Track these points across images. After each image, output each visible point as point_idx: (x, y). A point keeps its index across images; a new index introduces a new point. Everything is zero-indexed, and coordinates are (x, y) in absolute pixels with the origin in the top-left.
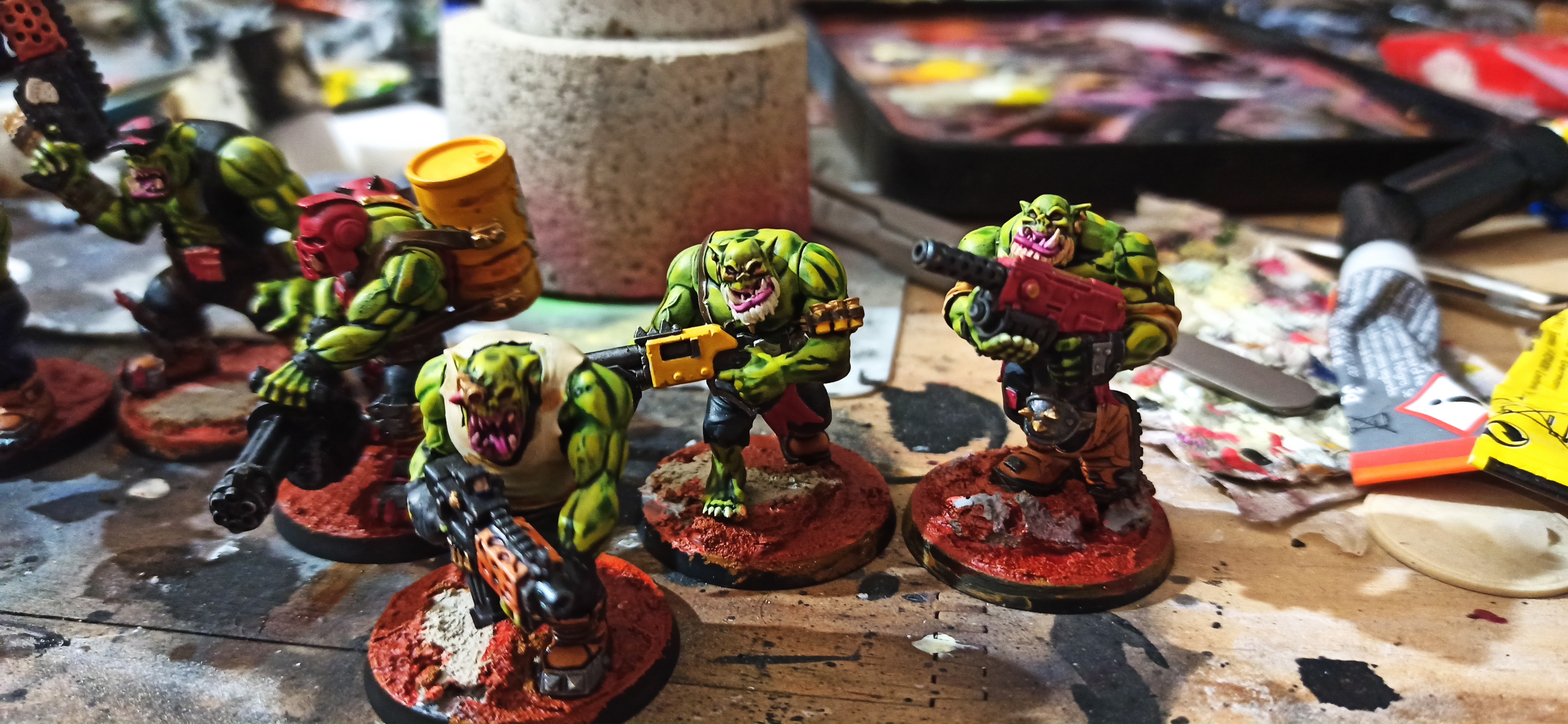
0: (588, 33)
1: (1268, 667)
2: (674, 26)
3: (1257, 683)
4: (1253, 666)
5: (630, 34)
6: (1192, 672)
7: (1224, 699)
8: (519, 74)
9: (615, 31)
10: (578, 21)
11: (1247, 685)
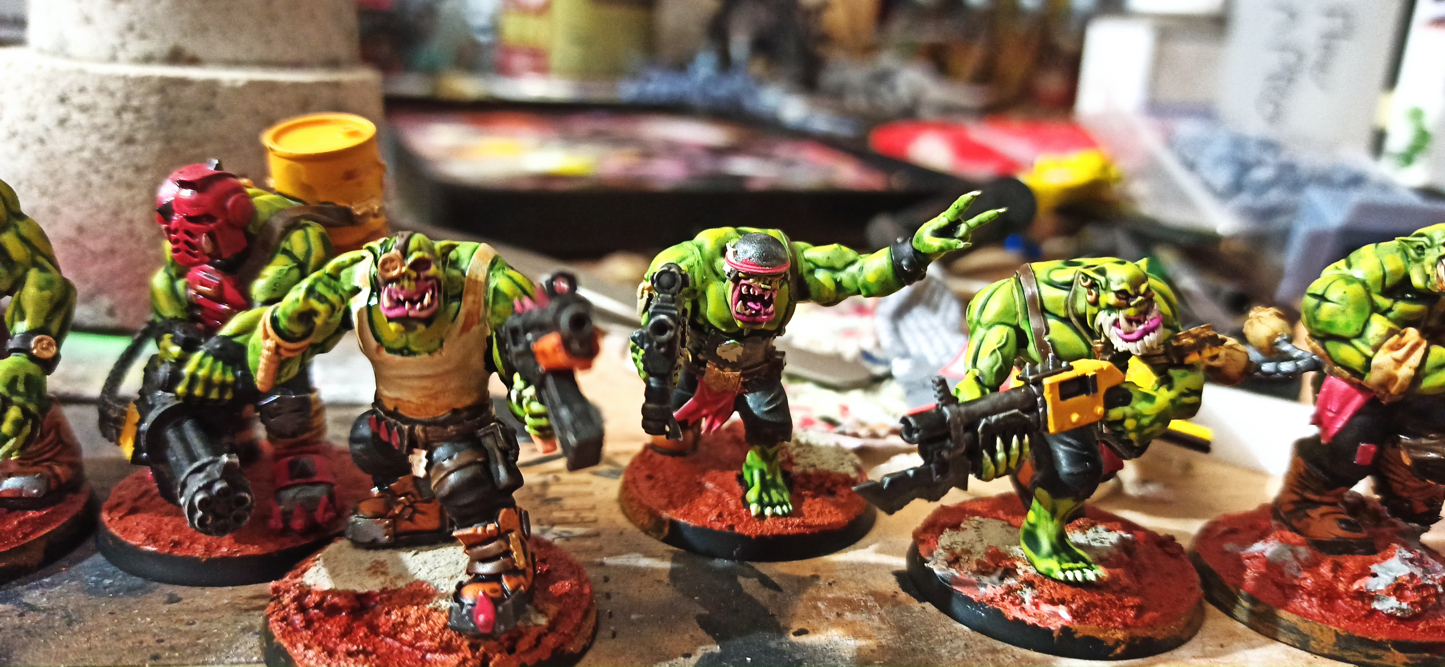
0: (148, 59)
1: (870, 581)
2: (242, 56)
3: (862, 593)
4: (856, 582)
5: (194, 61)
6: (804, 592)
7: (835, 610)
8: (69, 95)
9: (176, 57)
10: (136, 47)
11: (856, 596)
